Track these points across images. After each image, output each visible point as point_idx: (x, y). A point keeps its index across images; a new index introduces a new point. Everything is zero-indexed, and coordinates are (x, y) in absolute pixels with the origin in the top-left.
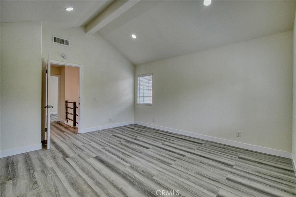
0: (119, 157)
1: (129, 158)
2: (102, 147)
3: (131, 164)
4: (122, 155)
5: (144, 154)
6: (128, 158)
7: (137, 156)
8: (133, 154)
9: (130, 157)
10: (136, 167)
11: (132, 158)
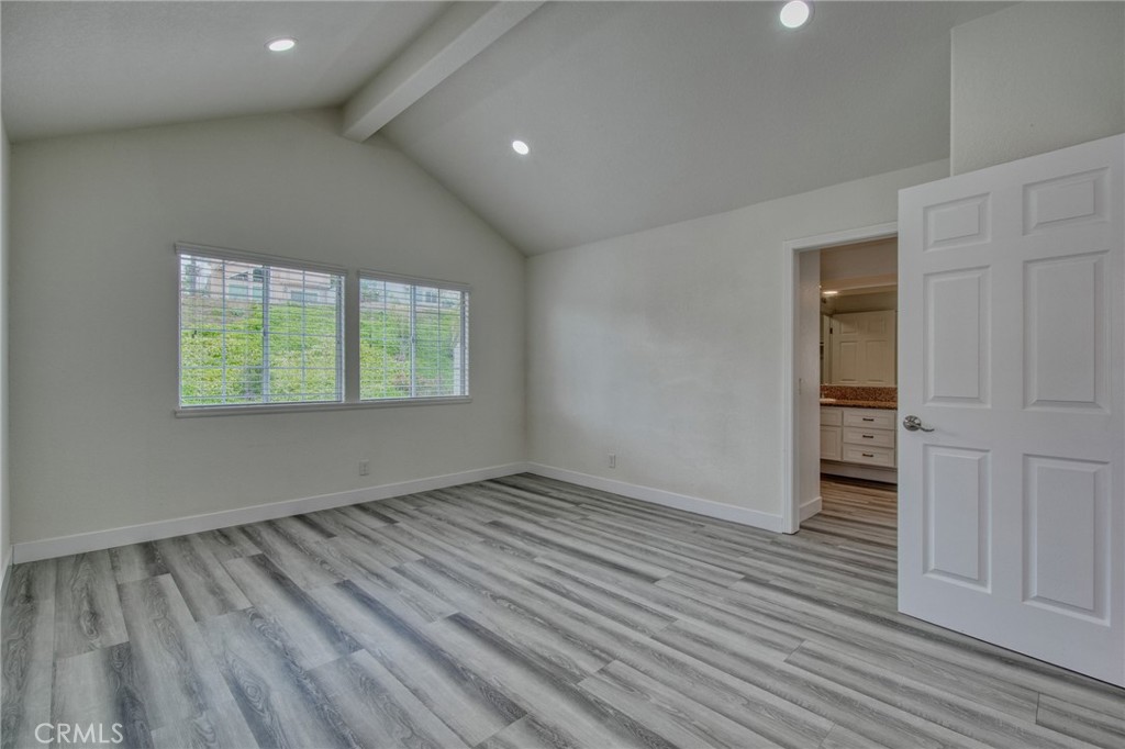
0: (576, 580)
1: (538, 576)
2: (676, 624)
3: (533, 562)
4: (568, 587)
5: (486, 589)
6: (543, 578)
7: (513, 585)
8: (526, 591)
9: (536, 579)
10: (518, 556)
11: (531, 576)
